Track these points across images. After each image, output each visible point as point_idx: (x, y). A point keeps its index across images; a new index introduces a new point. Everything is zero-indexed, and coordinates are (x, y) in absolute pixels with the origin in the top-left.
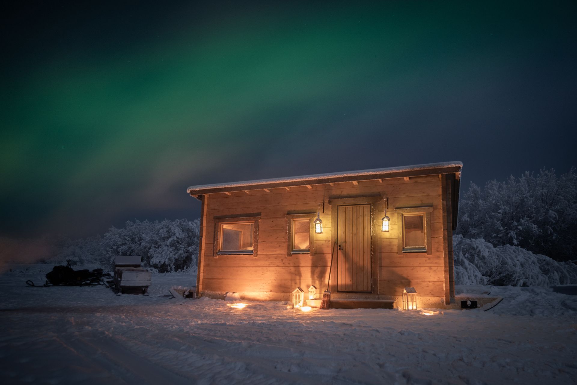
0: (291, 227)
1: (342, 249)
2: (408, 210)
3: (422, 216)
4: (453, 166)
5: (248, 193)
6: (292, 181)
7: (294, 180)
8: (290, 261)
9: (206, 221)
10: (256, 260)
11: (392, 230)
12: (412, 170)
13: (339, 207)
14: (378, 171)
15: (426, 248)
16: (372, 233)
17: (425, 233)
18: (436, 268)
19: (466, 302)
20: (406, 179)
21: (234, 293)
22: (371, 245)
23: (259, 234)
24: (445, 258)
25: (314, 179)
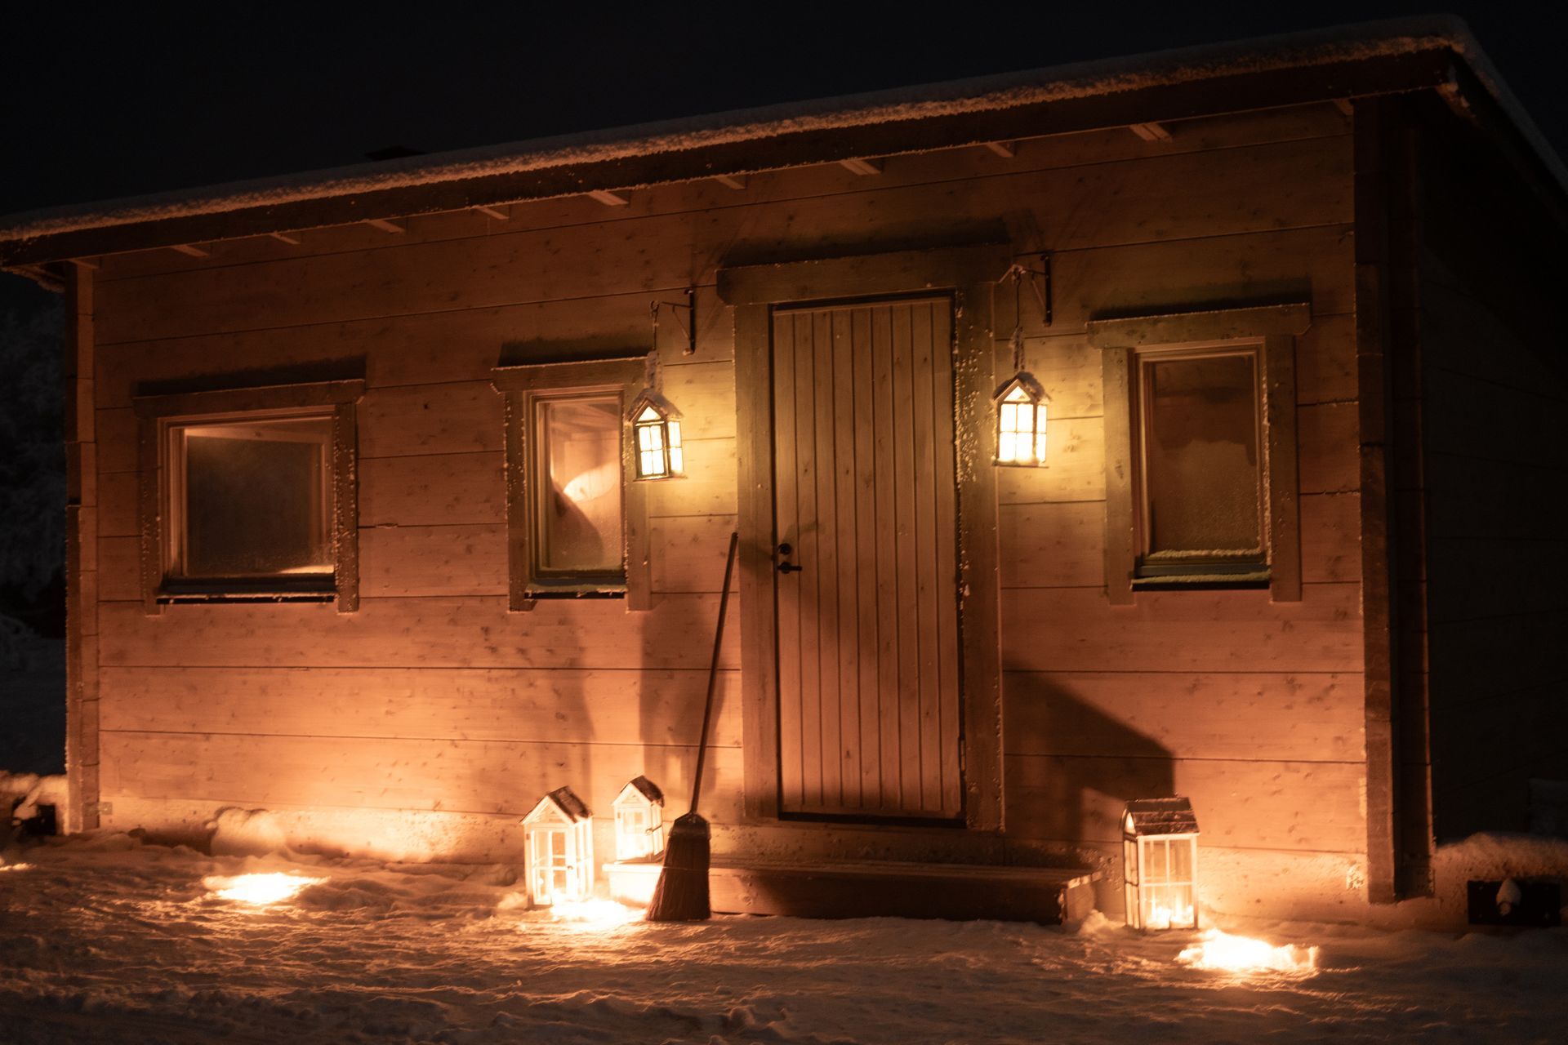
0: (522, 442)
1: (799, 569)
2: (1160, 325)
3: (1250, 358)
4: (1407, 49)
5: (293, 242)
6: (503, 170)
7: (515, 167)
8: (526, 634)
9: (96, 409)
10: (352, 629)
11: (1073, 449)
12: (1167, 83)
13: (776, 314)
14: (969, 98)
15: (1269, 561)
16: (960, 472)
17: (1262, 471)
18: (1327, 680)
19: (1494, 886)
20: (1148, 132)
21: (253, 812)
22: (958, 542)
23: (361, 480)
24: (1369, 618)
25: (622, 154)
